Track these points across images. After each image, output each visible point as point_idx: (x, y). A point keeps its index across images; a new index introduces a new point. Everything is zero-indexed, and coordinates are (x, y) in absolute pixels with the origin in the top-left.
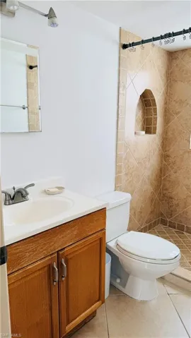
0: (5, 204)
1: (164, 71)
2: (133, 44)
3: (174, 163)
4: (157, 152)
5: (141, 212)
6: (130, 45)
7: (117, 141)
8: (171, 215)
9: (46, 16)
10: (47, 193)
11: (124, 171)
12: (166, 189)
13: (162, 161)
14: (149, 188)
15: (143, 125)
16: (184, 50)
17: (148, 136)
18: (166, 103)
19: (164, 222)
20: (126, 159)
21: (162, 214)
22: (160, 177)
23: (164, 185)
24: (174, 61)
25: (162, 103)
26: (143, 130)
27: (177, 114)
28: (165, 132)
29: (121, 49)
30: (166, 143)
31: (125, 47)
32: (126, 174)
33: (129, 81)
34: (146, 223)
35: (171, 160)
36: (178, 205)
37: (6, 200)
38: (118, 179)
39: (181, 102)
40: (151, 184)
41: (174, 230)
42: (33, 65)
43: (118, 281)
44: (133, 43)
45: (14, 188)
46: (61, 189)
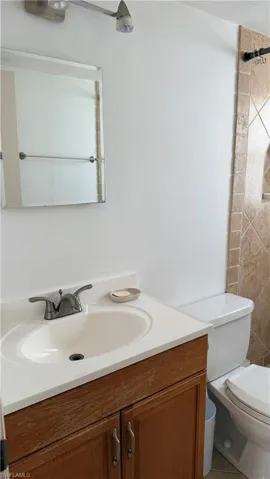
0: (46, 318)
6: (256, 54)
7: (230, 212)
9: (114, 15)
10: (113, 299)
11: (241, 260)
20: (246, 238)
29: (241, 61)
31: (247, 57)
32: (246, 266)
33: (252, 112)
37: (47, 312)
38: (231, 275)
43: (228, 445)
44: (261, 50)
45: (60, 292)
46: (135, 292)
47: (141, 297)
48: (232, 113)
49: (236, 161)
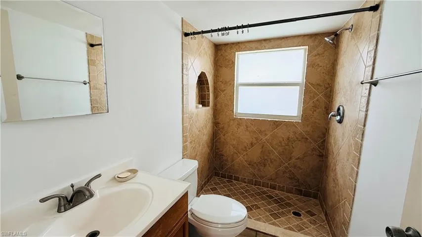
0: (59, 211)
1: (212, 59)
2: (194, 33)
3: (223, 128)
4: (210, 121)
5: (202, 171)
6: (191, 34)
7: (183, 115)
8: (222, 168)
11: (189, 140)
12: (218, 149)
13: (214, 127)
14: (206, 150)
15: (199, 100)
16: (226, 45)
17: (205, 108)
18: (214, 83)
19: (217, 174)
20: (190, 128)
21: (215, 169)
22: (213, 140)
23: (216, 146)
24: (219, 52)
25: (212, 83)
26: (199, 104)
27: (223, 91)
28: (215, 105)
29: (184, 36)
30: (216, 113)
31: (186, 35)
32: (191, 142)
33: (190, 64)
34: (206, 179)
35: (221, 126)
36: (227, 160)
37: (60, 206)
38: (184, 149)
39: (226, 83)
40: (208, 147)
41: (225, 180)
42: (94, 43)
45: (72, 186)
46: (134, 171)
47: (139, 174)
48: (181, 63)
49: (184, 88)
